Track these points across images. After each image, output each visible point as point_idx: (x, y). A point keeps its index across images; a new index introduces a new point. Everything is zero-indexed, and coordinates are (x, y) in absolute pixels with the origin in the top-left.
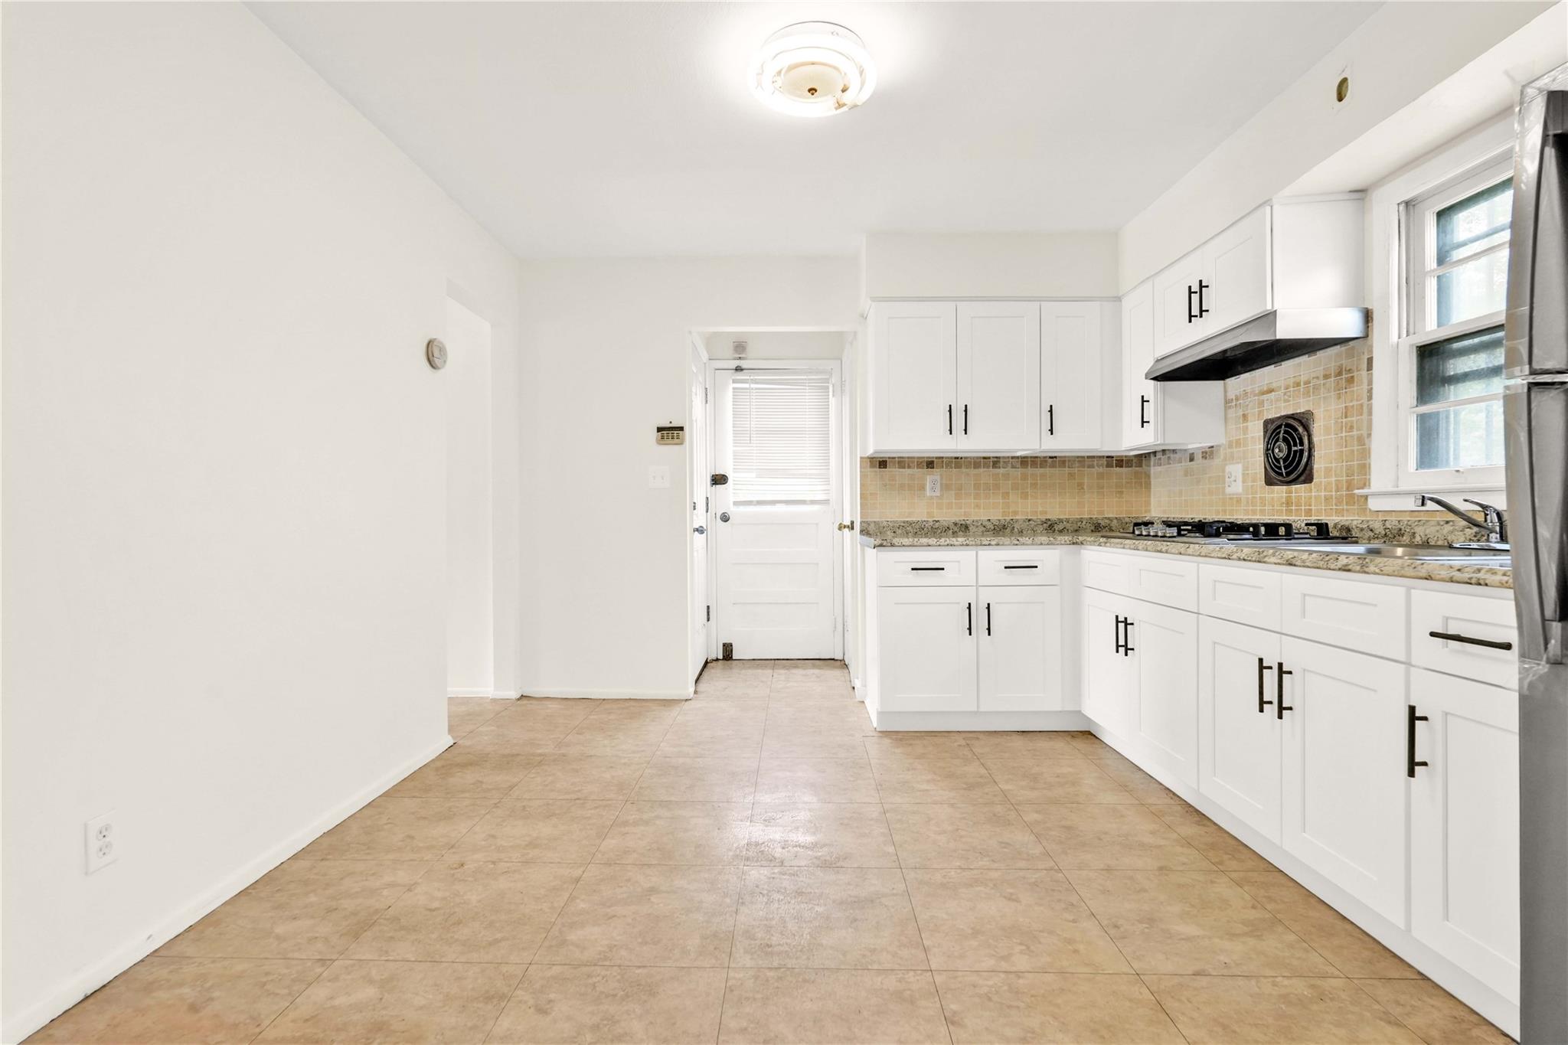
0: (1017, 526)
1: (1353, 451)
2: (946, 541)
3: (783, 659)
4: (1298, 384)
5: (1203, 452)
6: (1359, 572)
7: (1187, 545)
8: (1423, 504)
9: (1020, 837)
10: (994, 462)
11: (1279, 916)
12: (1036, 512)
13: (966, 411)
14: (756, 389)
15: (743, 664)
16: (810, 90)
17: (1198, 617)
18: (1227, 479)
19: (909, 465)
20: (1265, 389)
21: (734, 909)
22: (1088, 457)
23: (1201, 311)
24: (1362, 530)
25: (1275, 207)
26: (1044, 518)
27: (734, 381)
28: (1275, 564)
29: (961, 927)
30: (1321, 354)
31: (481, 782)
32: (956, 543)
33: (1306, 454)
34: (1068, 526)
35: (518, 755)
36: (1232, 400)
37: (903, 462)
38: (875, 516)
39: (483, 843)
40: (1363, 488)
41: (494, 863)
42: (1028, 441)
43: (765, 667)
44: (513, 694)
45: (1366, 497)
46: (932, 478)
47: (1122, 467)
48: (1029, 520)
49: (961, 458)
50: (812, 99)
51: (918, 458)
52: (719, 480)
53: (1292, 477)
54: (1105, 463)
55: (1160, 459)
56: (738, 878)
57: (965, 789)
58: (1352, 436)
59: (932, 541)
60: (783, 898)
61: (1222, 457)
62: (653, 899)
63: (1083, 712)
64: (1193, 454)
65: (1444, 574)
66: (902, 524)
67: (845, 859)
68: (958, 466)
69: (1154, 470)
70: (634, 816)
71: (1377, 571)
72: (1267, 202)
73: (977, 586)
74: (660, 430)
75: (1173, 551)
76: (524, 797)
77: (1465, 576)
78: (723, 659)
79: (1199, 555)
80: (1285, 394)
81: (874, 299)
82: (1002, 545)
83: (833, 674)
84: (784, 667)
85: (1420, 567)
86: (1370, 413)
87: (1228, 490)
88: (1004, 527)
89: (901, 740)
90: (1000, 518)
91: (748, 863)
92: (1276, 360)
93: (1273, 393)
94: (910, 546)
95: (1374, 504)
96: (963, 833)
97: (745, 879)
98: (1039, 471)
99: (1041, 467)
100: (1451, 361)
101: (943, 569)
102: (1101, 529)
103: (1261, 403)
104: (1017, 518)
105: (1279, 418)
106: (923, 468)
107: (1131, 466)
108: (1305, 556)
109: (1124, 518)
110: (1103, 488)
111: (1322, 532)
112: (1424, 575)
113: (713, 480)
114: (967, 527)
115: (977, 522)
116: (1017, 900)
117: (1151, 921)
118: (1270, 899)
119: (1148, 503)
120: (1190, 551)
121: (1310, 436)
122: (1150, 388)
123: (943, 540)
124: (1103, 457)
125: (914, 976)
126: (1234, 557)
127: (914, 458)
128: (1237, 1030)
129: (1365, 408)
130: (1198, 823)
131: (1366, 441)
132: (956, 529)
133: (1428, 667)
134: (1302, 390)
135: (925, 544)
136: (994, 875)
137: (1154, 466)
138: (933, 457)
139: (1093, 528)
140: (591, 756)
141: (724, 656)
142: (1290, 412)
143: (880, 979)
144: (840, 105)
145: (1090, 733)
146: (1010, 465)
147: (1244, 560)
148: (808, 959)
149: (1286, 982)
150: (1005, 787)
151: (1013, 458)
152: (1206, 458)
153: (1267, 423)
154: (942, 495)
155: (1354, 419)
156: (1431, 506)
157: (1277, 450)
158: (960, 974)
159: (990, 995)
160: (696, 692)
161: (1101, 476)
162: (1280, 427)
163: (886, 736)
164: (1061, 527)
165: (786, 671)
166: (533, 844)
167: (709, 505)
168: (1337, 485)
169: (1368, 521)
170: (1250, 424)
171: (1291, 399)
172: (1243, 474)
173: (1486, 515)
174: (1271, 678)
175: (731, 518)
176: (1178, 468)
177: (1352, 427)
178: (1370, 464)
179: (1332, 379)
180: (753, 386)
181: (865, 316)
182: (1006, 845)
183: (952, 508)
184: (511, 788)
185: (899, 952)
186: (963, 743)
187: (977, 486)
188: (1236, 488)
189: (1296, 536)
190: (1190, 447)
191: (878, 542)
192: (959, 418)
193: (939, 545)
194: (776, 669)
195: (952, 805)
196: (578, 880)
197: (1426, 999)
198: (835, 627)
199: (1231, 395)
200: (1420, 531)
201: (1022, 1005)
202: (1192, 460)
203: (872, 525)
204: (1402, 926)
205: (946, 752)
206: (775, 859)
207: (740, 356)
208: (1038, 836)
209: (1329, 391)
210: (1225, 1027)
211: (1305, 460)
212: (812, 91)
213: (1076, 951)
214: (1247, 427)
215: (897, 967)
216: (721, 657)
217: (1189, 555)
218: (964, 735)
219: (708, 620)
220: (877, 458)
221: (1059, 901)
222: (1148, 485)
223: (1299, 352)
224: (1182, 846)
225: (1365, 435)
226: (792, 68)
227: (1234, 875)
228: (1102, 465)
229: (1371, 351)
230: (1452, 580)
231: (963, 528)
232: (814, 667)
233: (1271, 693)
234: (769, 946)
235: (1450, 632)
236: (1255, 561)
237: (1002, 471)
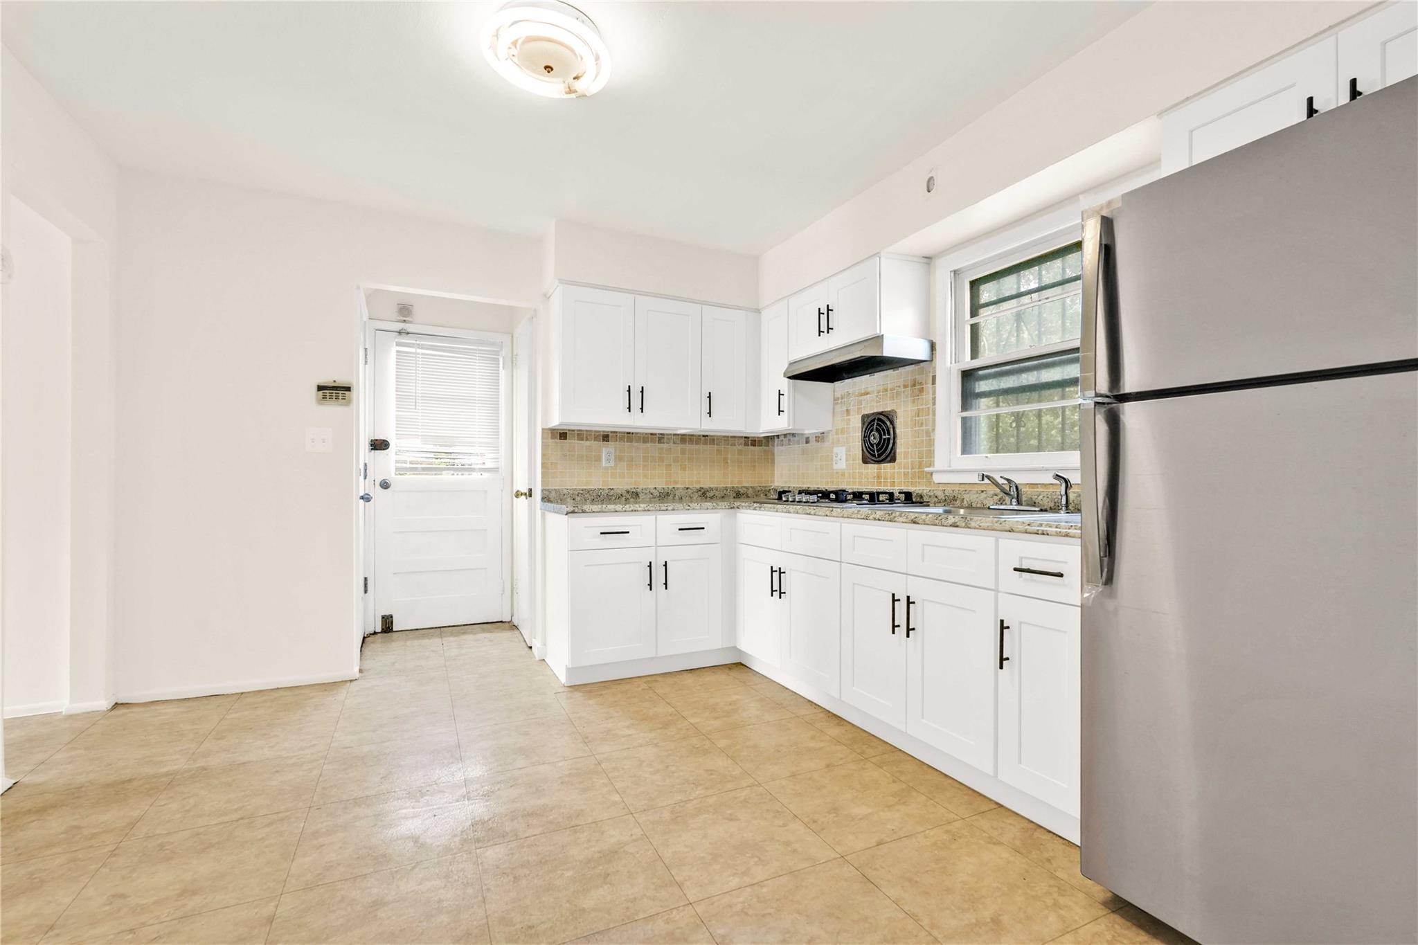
0: (678, 493)
1: (923, 440)
2: (630, 507)
3: (449, 627)
4: (886, 390)
5: (816, 437)
6: (964, 527)
7: (831, 509)
8: (983, 480)
9: (721, 763)
10: (659, 438)
11: (911, 784)
12: (692, 482)
13: (642, 392)
14: (423, 354)
15: (407, 635)
16: (546, 67)
17: (841, 565)
18: (834, 459)
19: (587, 438)
20: (863, 392)
21: (480, 898)
22: (732, 437)
23: (828, 328)
24: (930, 496)
25: (882, 259)
26: (698, 486)
27: (398, 344)
28: (903, 522)
29: (702, 855)
30: (901, 370)
31: (78, 828)
32: (640, 509)
33: (892, 441)
34: (717, 493)
35: (130, 781)
36: (838, 398)
37: (581, 435)
38: (556, 484)
39: (107, 908)
40: (929, 467)
41: (131, 931)
42: (689, 421)
43: (430, 637)
44: (103, 704)
45: (932, 474)
46: (607, 451)
47: (755, 445)
48: (687, 489)
49: (633, 433)
50: (546, 77)
51: (595, 431)
52: (379, 445)
53: (883, 457)
54: (743, 442)
55: (782, 440)
56: (474, 864)
57: (661, 728)
58: (923, 430)
59: (619, 507)
60: (528, 872)
61: (831, 441)
62: (381, 914)
63: (738, 647)
64: (808, 437)
65: (1021, 527)
66: (581, 492)
67: (578, 816)
68: (630, 440)
69: (777, 449)
70: (325, 824)
71: (977, 527)
72: (877, 254)
73: (657, 546)
74: (320, 388)
75: (820, 513)
76: (158, 832)
77: (1035, 528)
78: (381, 632)
79: (843, 517)
80: (877, 397)
81: (561, 281)
82: (678, 510)
83: (504, 636)
84: (452, 635)
85: (1004, 523)
86: (934, 414)
87: (835, 466)
88: (668, 494)
89: (590, 692)
90: (664, 487)
91: (480, 845)
92: (870, 371)
93: (868, 396)
94: (600, 512)
95: (937, 478)
96: (673, 769)
97: (481, 863)
98: (695, 447)
99: (696, 444)
100: (977, 383)
101: (628, 532)
102: (739, 496)
103: (860, 403)
104: (677, 486)
105: (873, 414)
106: (600, 441)
107: (761, 446)
108: (924, 516)
109: (756, 487)
110: (741, 462)
111: (908, 498)
112: (1008, 528)
113: (371, 445)
114: (637, 494)
115: (646, 489)
116: (736, 819)
117: (835, 810)
118: (902, 773)
119: (773, 475)
120: (834, 513)
121: (894, 428)
122: (785, 385)
123: (628, 506)
124: (742, 437)
125: (678, 914)
126: (871, 517)
127: (591, 431)
128: (918, 880)
129: (931, 412)
130: (838, 724)
131: (932, 434)
132: (628, 496)
133: (1008, 591)
134: (888, 394)
135: (613, 510)
136: (711, 801)
137: (777, 446)
138: (608, 432)
139: (735, 495)
140: (244, 763)
141: (383, 629)
142: (880, 410)
143: (649, 927)
144: (570, 91)
145: (741, 664)
146: (672, 441)
147: (879, 520)
148: (576, 928)
149: (932, 833)
150: (693, 720)
151: (674, 435)
152: (818, 442)
153: (864, 417)
154: (616, 465)
155: (924, 418)
156: (986, 481)
157: (872, 438)
158: (714, 899)
159: (745, 910)
160: (361, 671)
161: (740, 453)
162: (874, 420)
163: (576, 690)
164: (711, 494)
165: (456, 638)
166: (187, 892)
167: (367, 471)
168: (912, 464)
169: (933, 490)
170: (851, 417)
171: (881, 400)
172: (846, 454)
173: (1010, 487)
174: (901, 607)
175: (392, 486)
176: (796, 448)
177: (922, 424)
178: (934, 451)
179: (909, 388)
180: (419, 351)
181: (548, 296)
182: (711, 772)
183: (624, 478)
184: (133, 825)
185: (658, 895)
186: (645, 686)
187: (645, 460)
188: (841, 464)
189: (896, 501)
190: (807, 432)
191: (570, 509)
192: (636, 398)
193: (625, 511)
194: (445, 637)
195: (656, 745)
196: (271, 920)
197: (1005, 820)
198: (504, 591)
199: (838, 395)
200: (966, 497)
201: (771, 911)
202: (807, 442)
203: (554, 493)
204: (992, 774)
205: (635, 697)
206: (507, 833)
207: (404, 319)
208: (733, 758)
209: (907, 397)
210: (910, 880)
211: (891, 445)
212: (549, 68)
213: (795, 851)
214: (849, 419)
215: (661, 910)
216: (379, 629)
217: (834, 517)
218: (645, 680)
219: (366, 592)
220: (558, 430)
221: (768, 811)
222: (773, 461)
223: (885, 367)
224: (836, 745)
225: (931, 430)
226: (530, 40)
227: (874, 760)
228: (741, 444)
229: (935, 371)
230: (1026, 532)
231: (634, 495)
232: (483, 631)
233: (901, 619)
234: (530, 927)
235: (1024, 567)
236: (887, 521)
237: (665, 446)
